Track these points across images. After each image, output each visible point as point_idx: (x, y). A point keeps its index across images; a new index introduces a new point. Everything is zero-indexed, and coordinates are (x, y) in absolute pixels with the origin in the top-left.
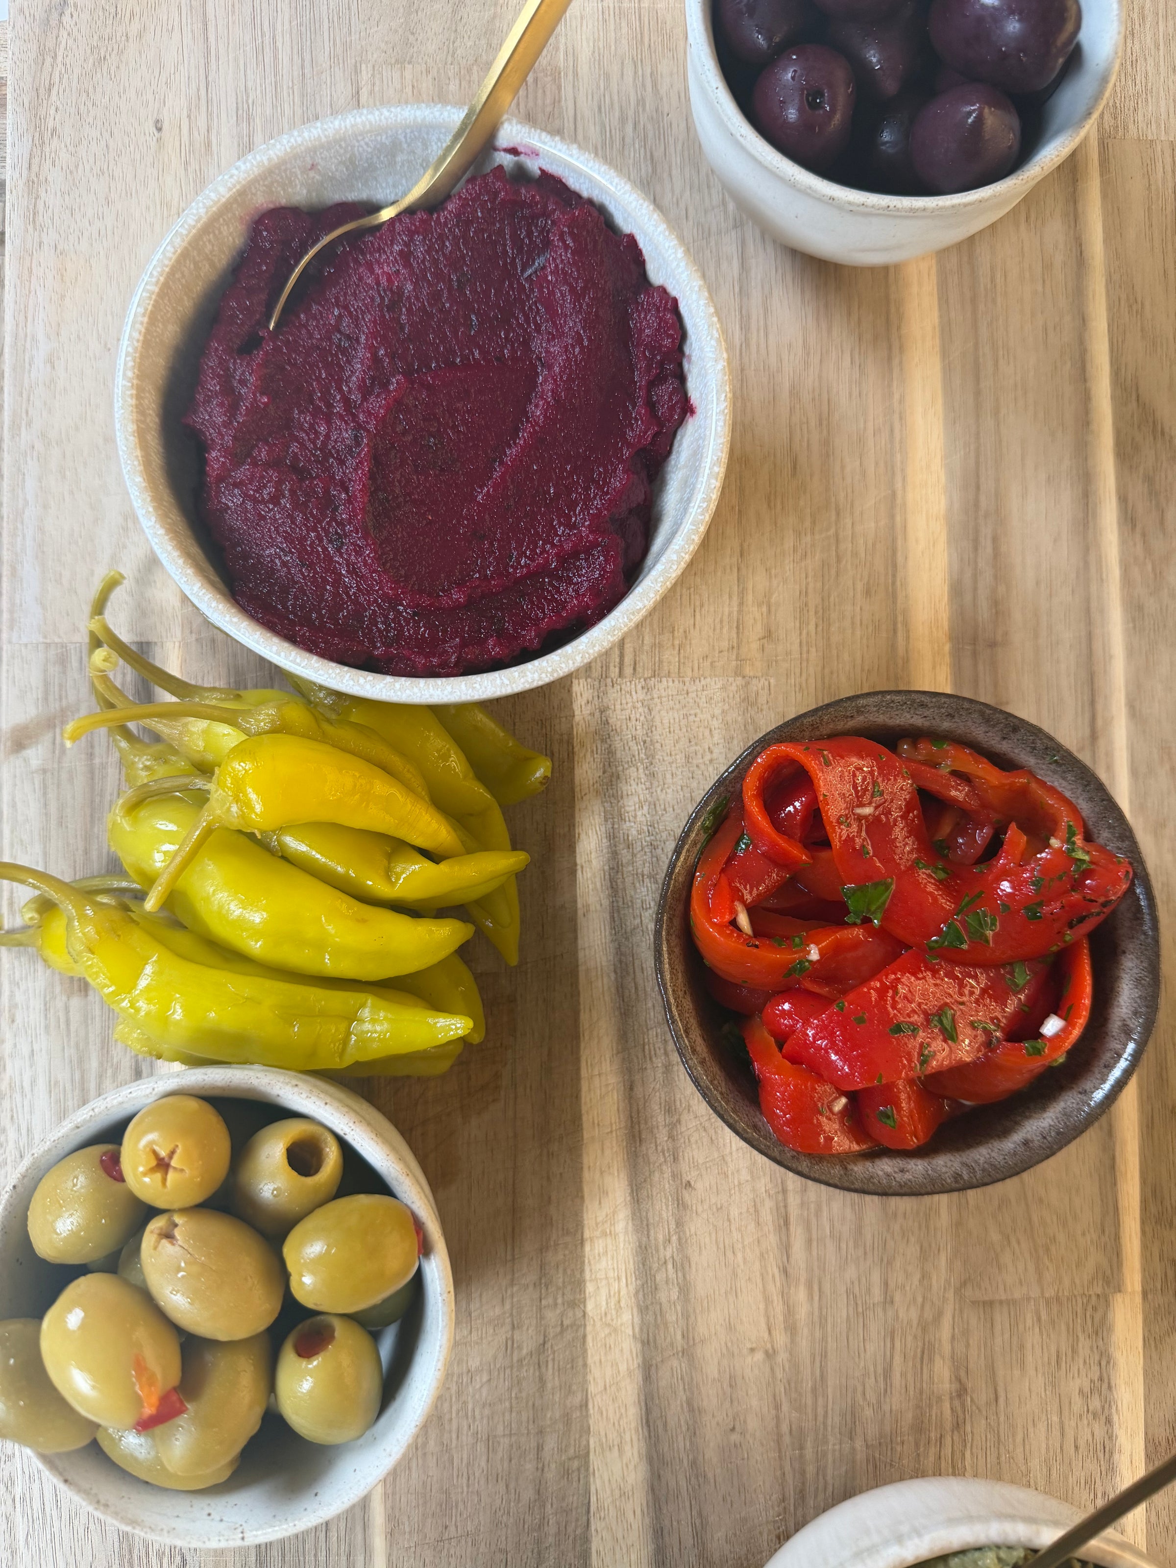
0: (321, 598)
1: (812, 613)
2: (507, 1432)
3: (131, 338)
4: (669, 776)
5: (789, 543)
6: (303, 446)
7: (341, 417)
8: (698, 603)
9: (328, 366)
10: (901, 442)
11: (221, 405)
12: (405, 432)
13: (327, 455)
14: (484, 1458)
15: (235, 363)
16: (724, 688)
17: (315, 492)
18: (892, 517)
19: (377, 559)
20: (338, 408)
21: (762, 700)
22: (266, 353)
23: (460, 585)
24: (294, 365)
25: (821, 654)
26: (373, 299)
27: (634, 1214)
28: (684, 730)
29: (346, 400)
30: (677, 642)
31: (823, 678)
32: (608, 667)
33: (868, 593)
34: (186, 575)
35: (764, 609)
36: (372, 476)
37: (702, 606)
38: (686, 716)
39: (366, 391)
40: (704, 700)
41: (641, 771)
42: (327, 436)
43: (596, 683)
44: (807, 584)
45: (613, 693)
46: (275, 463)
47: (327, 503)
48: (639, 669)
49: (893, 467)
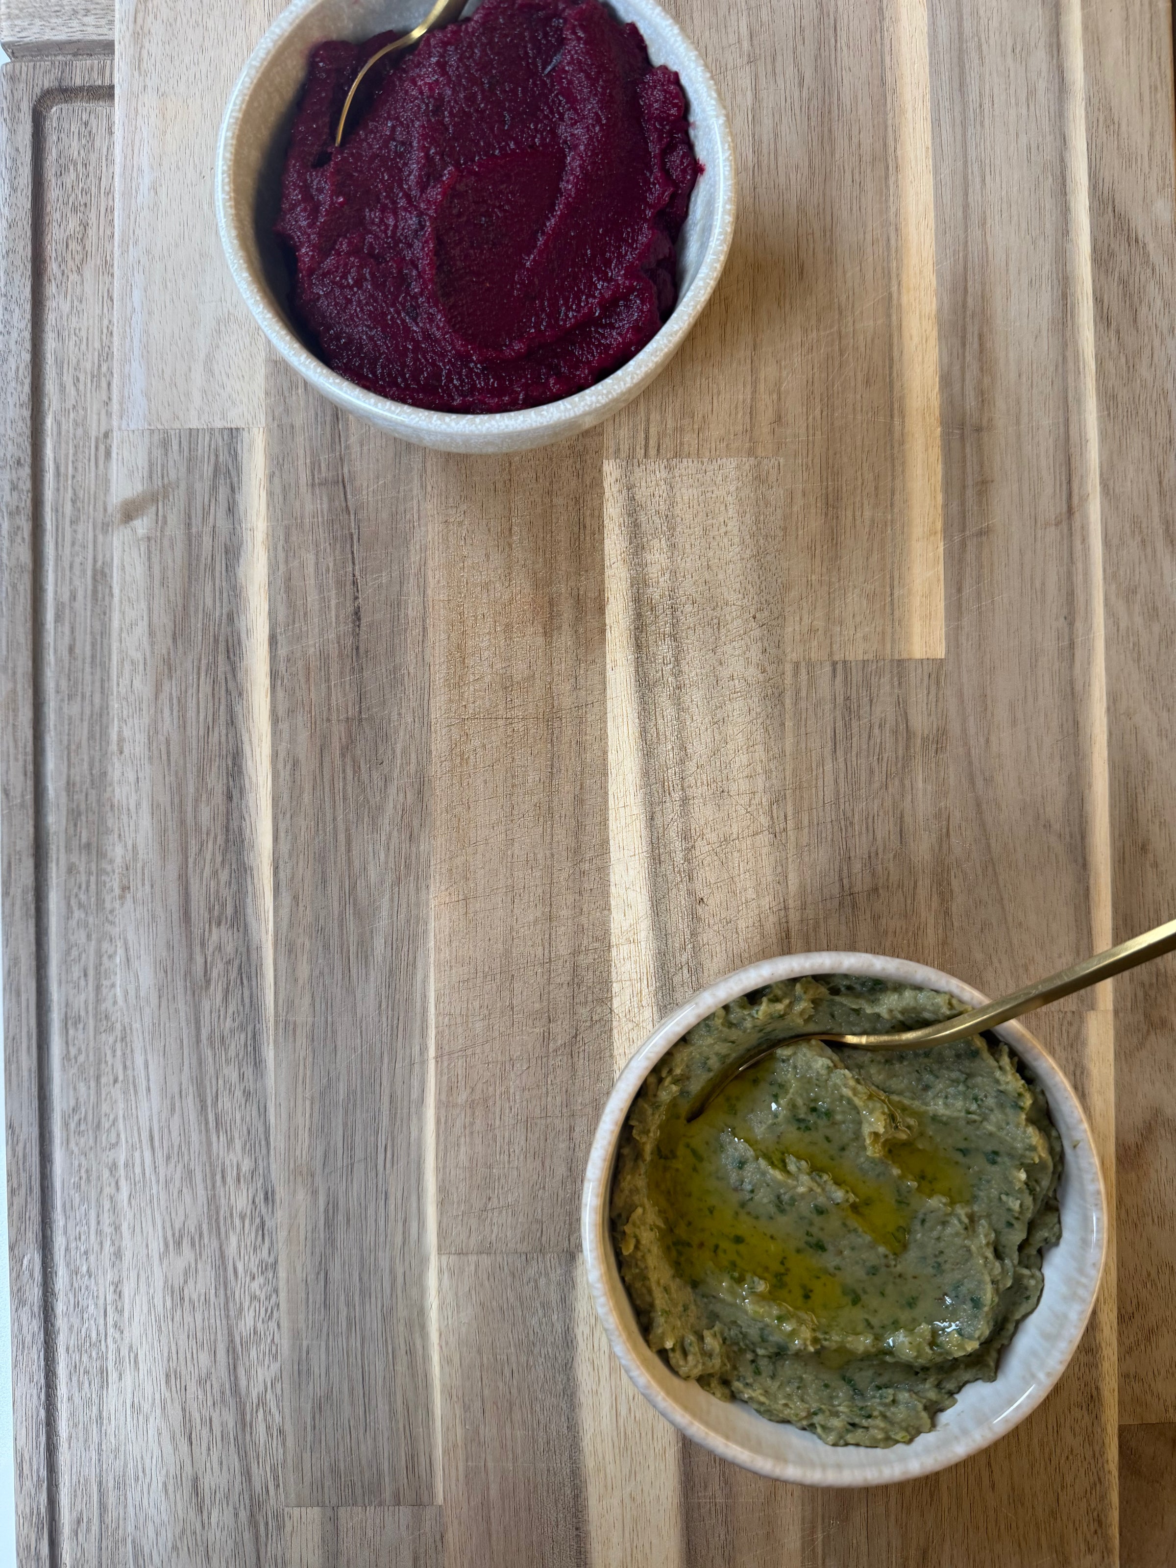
0: (404, 365)
1: (817, 400)
2: (543, 1115)
3: (224, 158)
4: (688, 546)
5: (797, 338)
6: (377, 237)
7: (405, 209)
8: (715, 391)
9: (388, 169)
10: (896, 251)
11: (305, 210)
12: (459, 215)
13: (397, 242)
14: (523, 1138)
15: (311, 176)
16: (738, 467)
17: (392, 273)
18: (889, 316)
19: (448, 321)
20: (402, 203)
21: (772, 478)
22: (336, 163)
23: (520, 338)
24: (361, 172)
25: (825, 437)
26: (419, 107)
27: (654, 925)
28: (702, 505)
29: (407, 196)
30: (696, 427)
31: (827, 459)
32: (634, 450)
33: (867, 383)
34: (294, 349)
35: (775, 396)
36: (436, 253)
37: (719, 393)
38: (704, 493)
39: (423, 187)
40: (720, 478)
41: (663, 542)
42: (396, 226)
43: (624, 463)
44: (813, 374)
45: (638, 473)
46: (355, 251)
47: (402, 281)
48: (662, 451)
49: (889, 273)
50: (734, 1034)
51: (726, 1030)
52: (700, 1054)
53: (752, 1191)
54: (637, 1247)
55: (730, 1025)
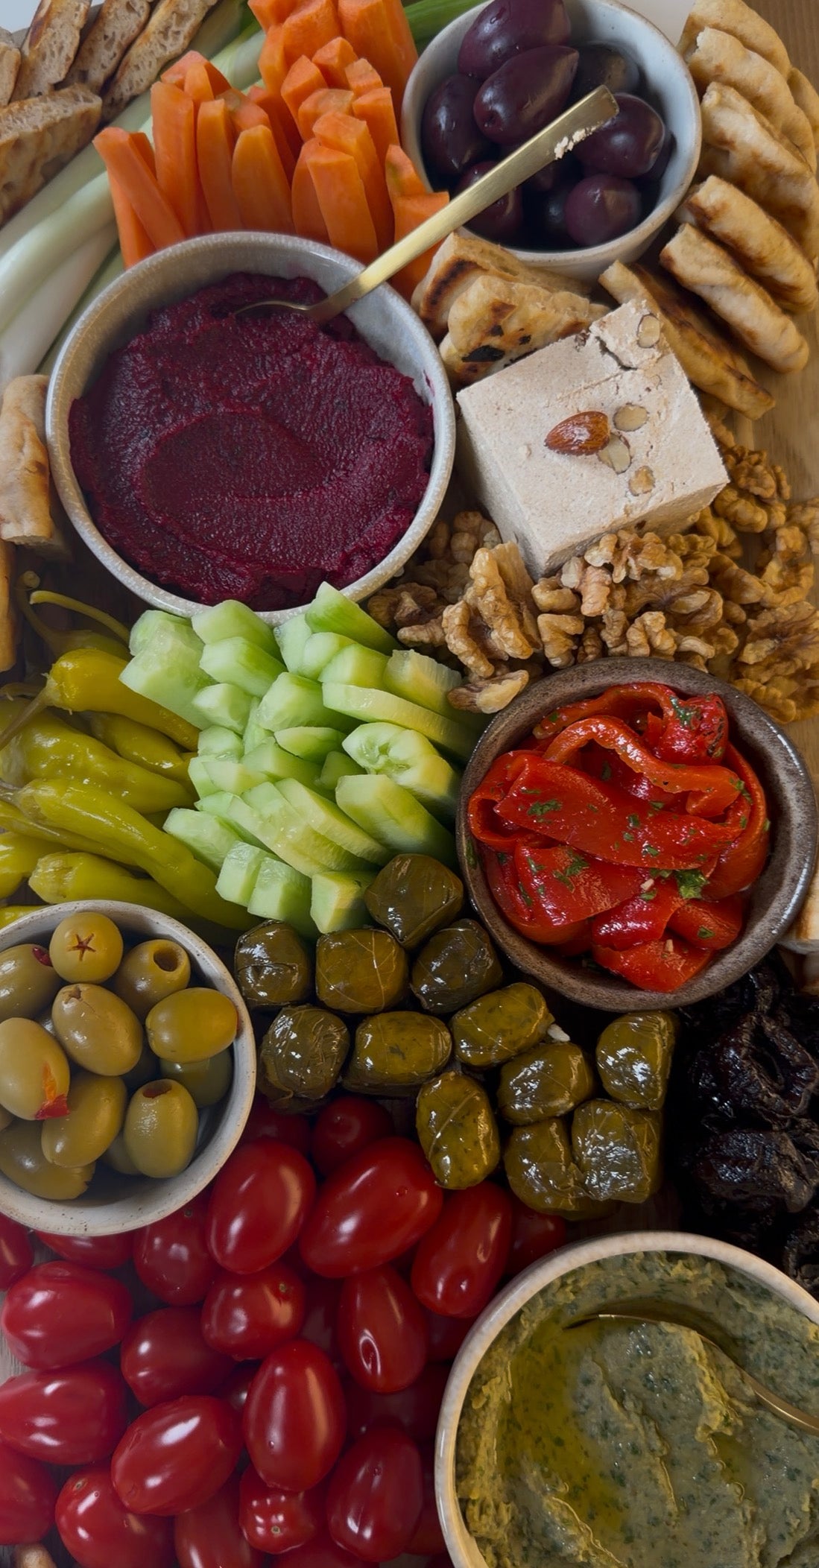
50: (642, 1278)
51: (638, 1270)
52: (605, 1279)
53: (587, 1407)
54: (483, 1408)
55: (643, 1269)
